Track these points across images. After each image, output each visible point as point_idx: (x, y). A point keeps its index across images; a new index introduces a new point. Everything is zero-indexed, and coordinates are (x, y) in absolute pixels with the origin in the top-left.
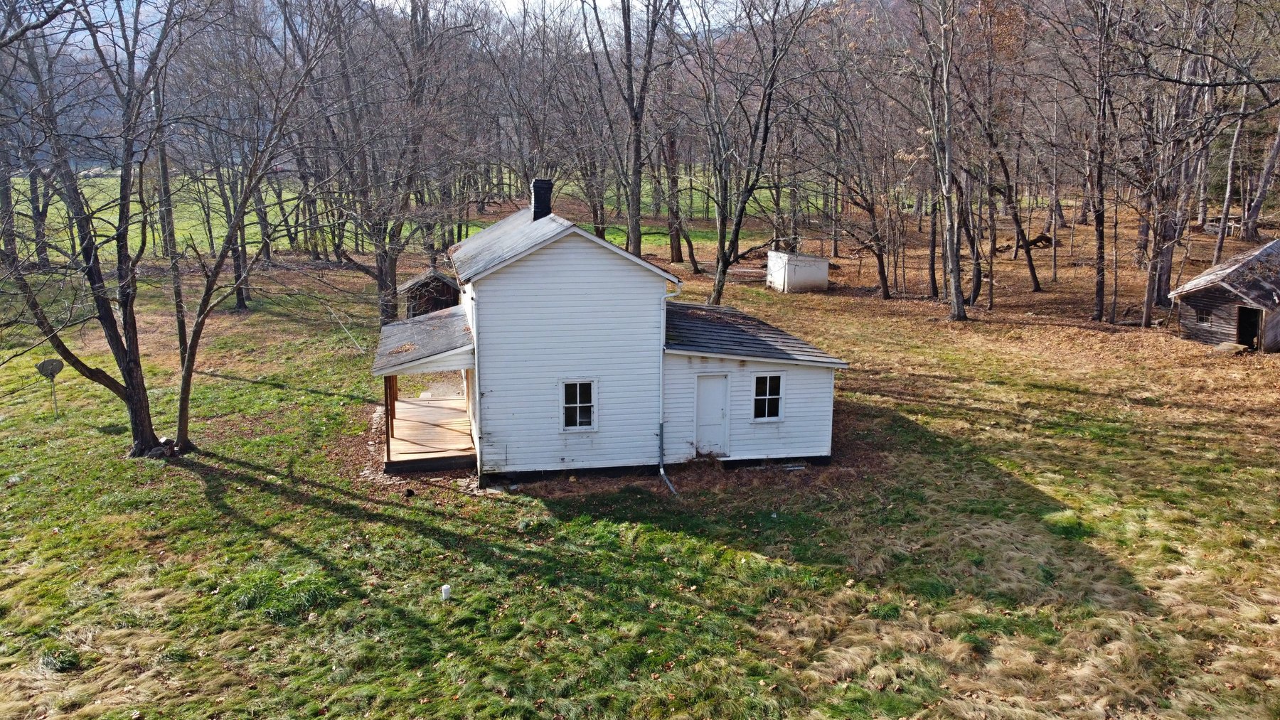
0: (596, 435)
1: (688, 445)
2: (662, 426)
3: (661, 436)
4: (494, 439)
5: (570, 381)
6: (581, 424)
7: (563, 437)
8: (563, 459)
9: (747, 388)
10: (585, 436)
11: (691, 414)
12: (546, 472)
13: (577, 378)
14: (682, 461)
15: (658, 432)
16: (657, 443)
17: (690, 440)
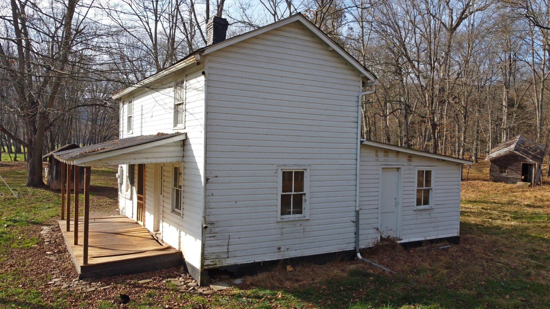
0: (307, 223)
1: (374, 231)
2: (357, 212)
3: (357, 223)
4: (217, 230)
5: (287, 169)
6: (294, 213)
7: (280, 225)
8: (279, 249)
9: (412, 180)
10: (298, 224)
11: (376, 202)
12: (265, 263)
13: (293, 166)
14: (371, 245)
15: (354, 219)
16: (353, 229)
17: (375, 225)
